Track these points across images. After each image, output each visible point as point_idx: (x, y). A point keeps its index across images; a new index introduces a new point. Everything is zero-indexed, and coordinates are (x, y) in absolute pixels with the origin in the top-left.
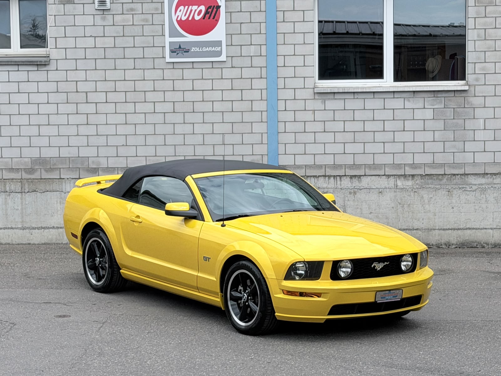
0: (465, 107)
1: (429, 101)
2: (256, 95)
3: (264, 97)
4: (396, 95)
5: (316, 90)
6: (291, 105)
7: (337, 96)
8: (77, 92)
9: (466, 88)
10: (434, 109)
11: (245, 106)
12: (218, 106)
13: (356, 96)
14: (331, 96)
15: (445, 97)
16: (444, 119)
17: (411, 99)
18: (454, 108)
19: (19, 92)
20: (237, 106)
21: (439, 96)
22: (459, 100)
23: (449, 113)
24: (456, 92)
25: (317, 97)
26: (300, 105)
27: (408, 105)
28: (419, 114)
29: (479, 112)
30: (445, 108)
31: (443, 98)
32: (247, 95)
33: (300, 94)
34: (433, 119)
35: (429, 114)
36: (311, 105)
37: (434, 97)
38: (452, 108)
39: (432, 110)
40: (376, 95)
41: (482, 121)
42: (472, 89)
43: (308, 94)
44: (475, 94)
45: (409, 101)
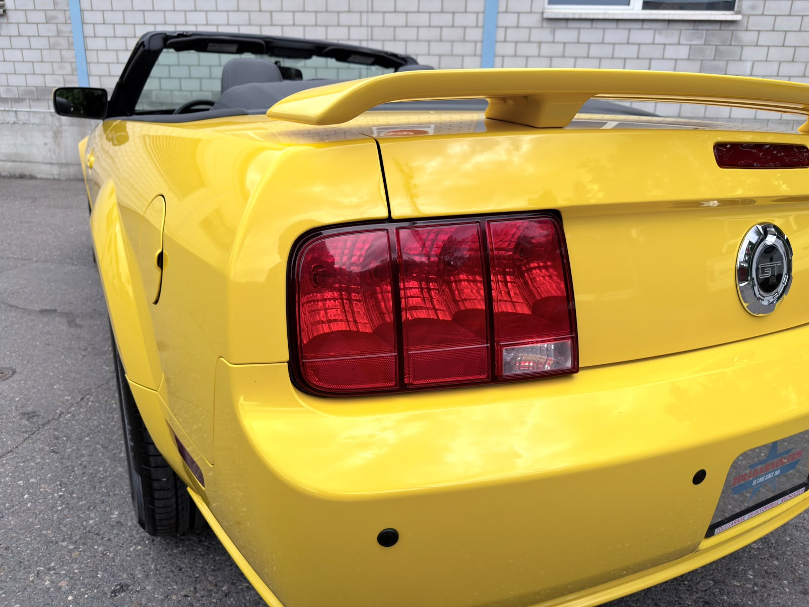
0: (730, 45)
1: (687, 35)
2: (470, 20)
3: (480, 23)
4: (646, 25)
5: (545, 16)
6: (512, 35)
7: (571, 24)
8: (261, 11)
9: (738, 17)
10: (690, 45)
11: (456, 33)
12: (424, 34)
13: (595, 24)
14: (563, 24)
15: (707, 30)
16: (702, 60)
17: (664, 32)
18: (716, 46)
19: (195, 10)
20: (447, 34)
21: (701, 27)
22: (726, 34)
23: (710, 51)
24: (723, 24)
25: (545, 24)
26: (523, 34)
27: (659, 39)
28: (670, 52)
29: (748, 53)
30: (705, 44)
31: (705, 32)
32: (460, 20)
33: (526, 20)
34: (688, 59)
35: (683, 52)
36: (537, 35)
37: (694, 29)
38: (714, 45)
39: (688, 47)
40: (621, 25)
41: (749, 64)
42: (745, 20)
43: (534, 20)
44: (747, 28)
45: (660, 34)
